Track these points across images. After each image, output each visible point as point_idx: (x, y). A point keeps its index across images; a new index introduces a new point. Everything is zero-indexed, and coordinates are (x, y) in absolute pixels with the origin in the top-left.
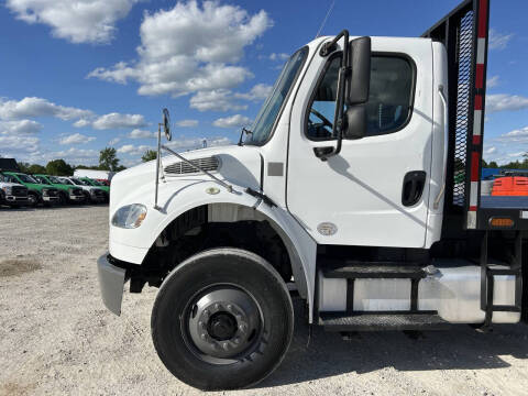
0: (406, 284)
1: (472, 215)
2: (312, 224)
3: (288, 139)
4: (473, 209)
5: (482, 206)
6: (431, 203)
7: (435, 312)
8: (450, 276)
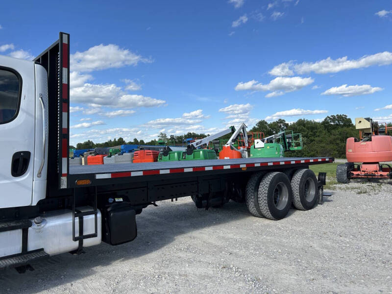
1: (64, 179)
4: (64, 175)
5: (71, 173)
6: (36, 173)
7: (42, 249)
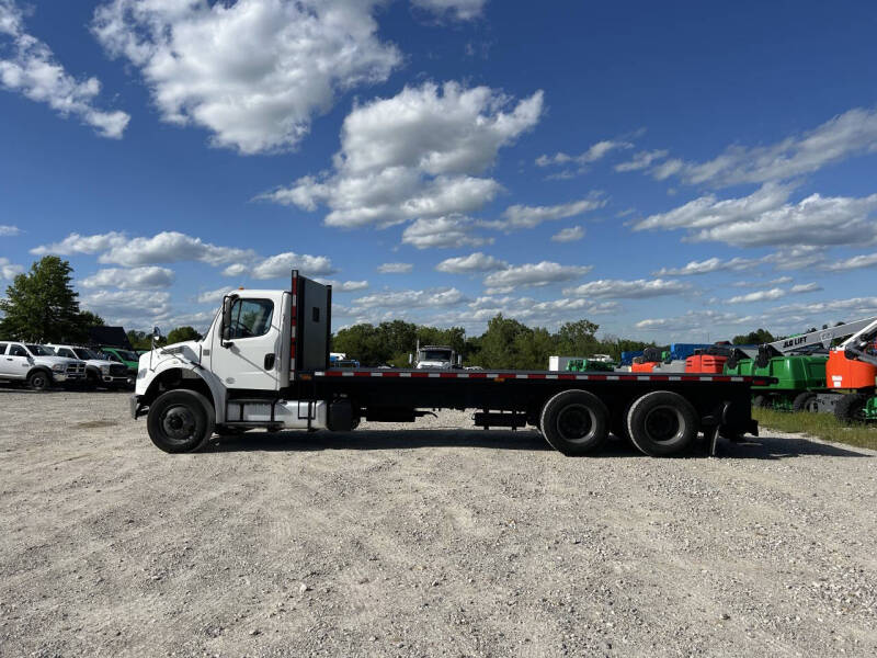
0: (269, 408)
2: (223, 378)
6: (279, 369)
7: (283, 422)
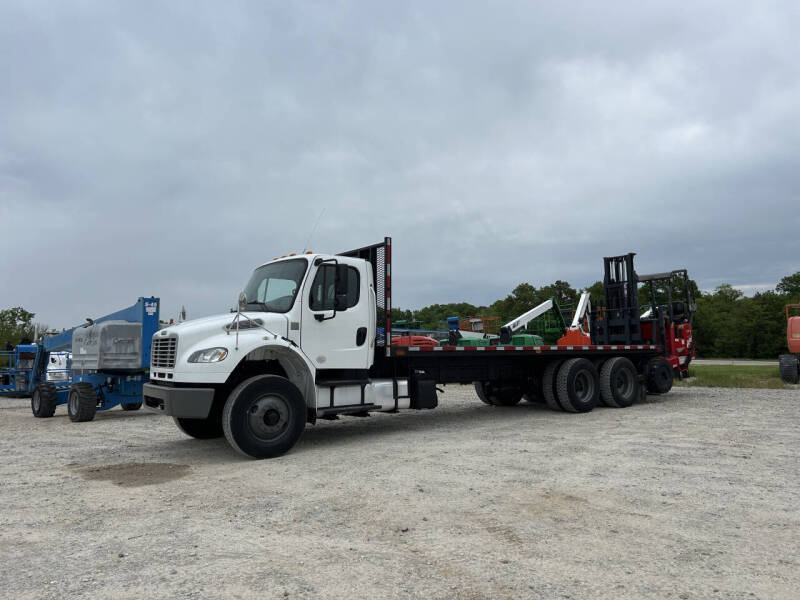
1: (389, 349)
3: (302, 310)
4: (389, 346)
5: (393, 345)
8: (378, 385)
